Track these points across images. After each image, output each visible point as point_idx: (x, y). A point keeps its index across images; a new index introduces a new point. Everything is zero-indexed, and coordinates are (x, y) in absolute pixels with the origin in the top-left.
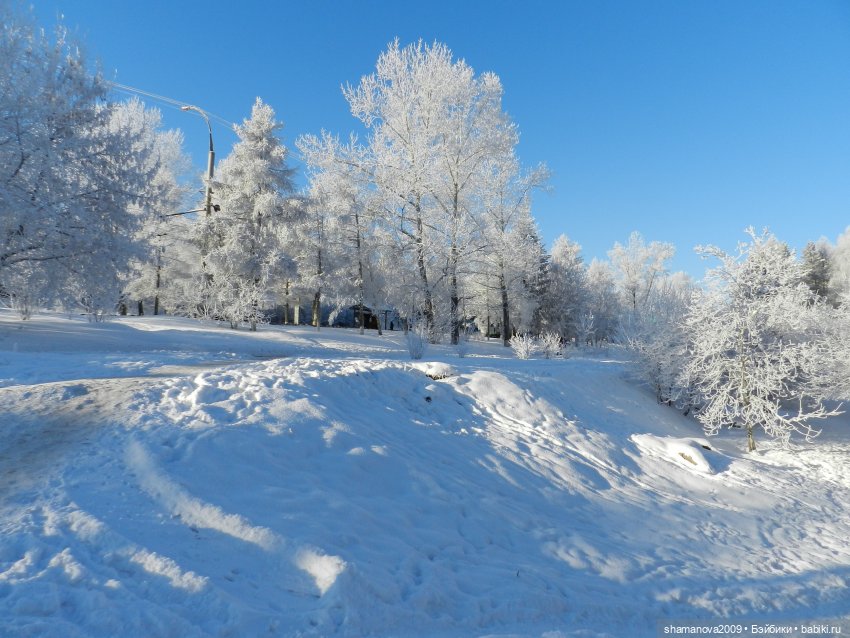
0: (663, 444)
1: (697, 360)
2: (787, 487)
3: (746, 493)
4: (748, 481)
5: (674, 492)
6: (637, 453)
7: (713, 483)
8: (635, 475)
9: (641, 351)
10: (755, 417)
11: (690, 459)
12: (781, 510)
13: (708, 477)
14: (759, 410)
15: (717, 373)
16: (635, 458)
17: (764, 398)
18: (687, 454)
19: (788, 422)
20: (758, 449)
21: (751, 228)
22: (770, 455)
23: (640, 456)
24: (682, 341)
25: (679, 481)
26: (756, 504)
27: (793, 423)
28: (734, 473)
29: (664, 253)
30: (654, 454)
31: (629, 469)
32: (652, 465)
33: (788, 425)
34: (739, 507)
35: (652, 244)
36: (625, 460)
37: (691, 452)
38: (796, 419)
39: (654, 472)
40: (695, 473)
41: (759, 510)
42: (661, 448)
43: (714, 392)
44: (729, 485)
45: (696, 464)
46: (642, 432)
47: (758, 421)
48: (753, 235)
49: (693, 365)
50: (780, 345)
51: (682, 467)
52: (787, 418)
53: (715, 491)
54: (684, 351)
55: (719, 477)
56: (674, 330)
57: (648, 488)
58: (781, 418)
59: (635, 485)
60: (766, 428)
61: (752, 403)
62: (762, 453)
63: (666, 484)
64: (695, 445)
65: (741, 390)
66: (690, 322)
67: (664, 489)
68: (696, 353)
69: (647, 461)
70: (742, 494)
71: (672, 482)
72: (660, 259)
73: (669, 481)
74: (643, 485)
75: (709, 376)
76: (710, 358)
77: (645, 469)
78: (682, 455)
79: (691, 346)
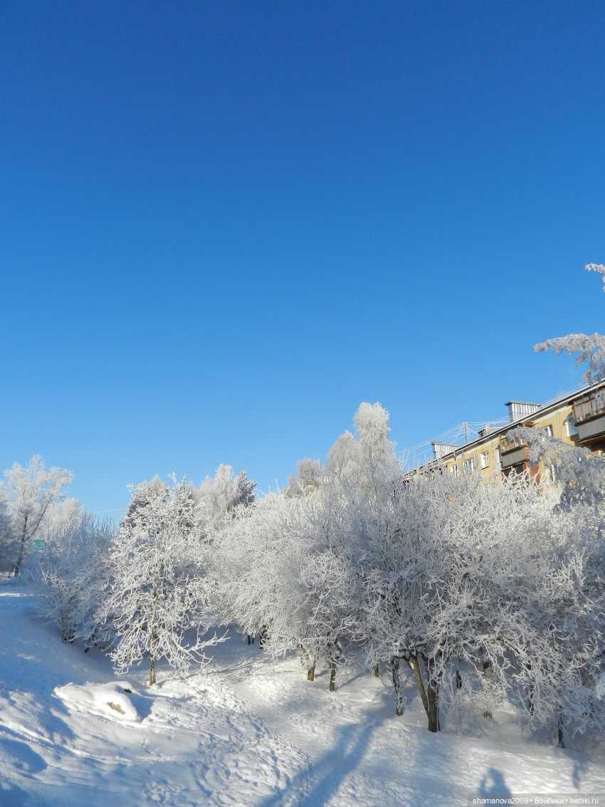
0: (90, 695)
1: (116, 595)
2: (200, 721)
3: (173, 737)
4: (169, 723)
5: (112, 754)
6: (64, 710)
7: (142, 732)
8: (69, 742)
9: (55, 586)
10: (162, 649)
11: (118, 709)
12: (203, 748)
13: (137, 725)
14: (165, 643)
15: (134, 607)
16: (65, 719)
17: (170, 631)
18: (115, 703)
19: (187, 652)
20: (157, 682)
21: (174, 474)
22: (166, 686)
23: (69, 715)
24: (105, 575)
25: (111, 738)
26: (184, 748)
27: (191, 652)
28: (157, 715)
29: (63, 480)
30: (81, 708)
31: (62, 735)
32: (82, 723)
33: (187, 655)
34: (171, 756)
35: (53, 469)
36: (54, 723)
37: (120, 700)
38: (194, 649)
39: (86, 732)
40: (124, 723)
41: (188, 755)
42: (89, 701)
43: (127, 627)
44: (157, 731)
45: (123, 713)
46: (62, 683)
47: (164, 653)
48: (175, 480)
49: (111, 600)
50: (187, 579)
51: (110, 718)
52: (187, 648)
53: (147, 742)
54: (105, 586)
55: (145, 724)
56: (97, 564)
57: (85, 754)
58: (182, 649)
59: (71, 754)
60: (170, 660)
61: (160, 637)
62: (160, 685)
63: (101, 746)
64: (119, 690)
65: (151, 625)
66: (113, 556)
67: (100, 752)
68: (116, 588)
69: (77, 720)
70: (170, 738)
71: (105, 741)
72: (58, 485)
73: (102, 740)
74: (78, 752)
75: (125, 611)
76: (127, 592)
77: (77, 731)
78: (110, 704)
79: (112, 580)
